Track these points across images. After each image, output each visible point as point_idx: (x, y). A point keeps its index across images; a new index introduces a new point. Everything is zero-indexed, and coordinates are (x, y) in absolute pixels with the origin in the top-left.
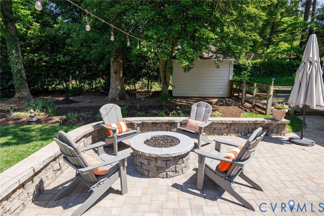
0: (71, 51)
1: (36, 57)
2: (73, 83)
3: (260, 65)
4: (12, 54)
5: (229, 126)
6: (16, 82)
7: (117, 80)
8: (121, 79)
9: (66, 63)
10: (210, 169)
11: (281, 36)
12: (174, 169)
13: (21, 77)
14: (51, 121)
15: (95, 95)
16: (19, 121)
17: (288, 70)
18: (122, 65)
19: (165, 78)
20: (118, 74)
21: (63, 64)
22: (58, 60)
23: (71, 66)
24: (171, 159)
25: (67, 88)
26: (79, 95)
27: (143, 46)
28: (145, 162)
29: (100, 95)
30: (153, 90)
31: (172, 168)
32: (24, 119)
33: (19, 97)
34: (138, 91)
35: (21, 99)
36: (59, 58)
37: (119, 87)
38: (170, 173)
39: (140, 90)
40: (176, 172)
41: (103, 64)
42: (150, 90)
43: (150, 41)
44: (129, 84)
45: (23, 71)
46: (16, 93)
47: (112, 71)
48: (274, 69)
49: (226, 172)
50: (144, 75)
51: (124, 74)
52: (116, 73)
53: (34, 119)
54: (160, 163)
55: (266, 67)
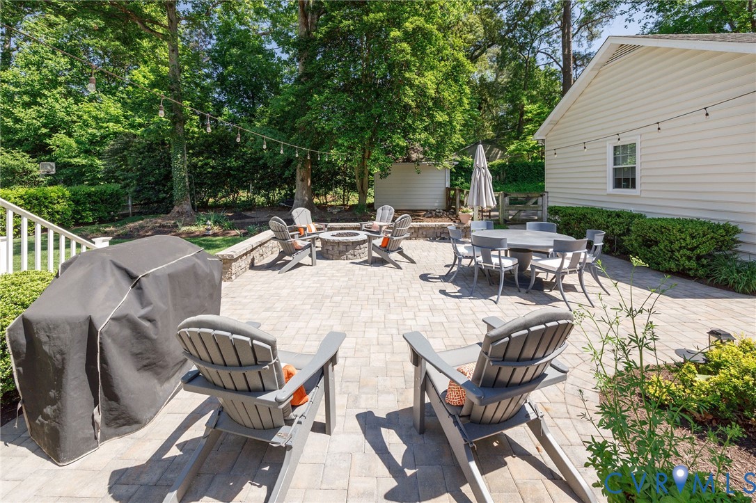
0: (245, 153)
1: (200, 161)
2: (243, 195)
3: (498, 167)
4: (177, 159)
5: (417, 230)
6: (177, 193)
7: (303, 189)
8: (309, 187)
9: (238, 169)
10: (376, 246)
11: (527, 128)
12: (352, 253)
13: (184, 186)
14: (229, 235)
15: (272, 209)
16: (192, 235)
17: (537, 173)
18: (310, 172)
19: (362, 187)
20: (306, 181)
21: (234, 171)
22: (228, 164)
23: (244, 172)
24: (351, 244)
25: (234, 201)
26: (250, 210)
27: (335, 155)
28: (330, 248)
29: (279, 210)
30: (350, 203)
31: (351, 252)
32: (197, 233)
33: (178, 212)
34: (329, 204)
35: (180, 214)
36: (229, 162)
37: (306, 198)
38: (350, 256)
39: (333, 203)
40: (355, 256)
41: (290, 171)
42: (346, 203)
43: (340, 148)
44: (318, 195)
45: (187, 180)
46: (175, 207)
47: (298, 178)
48: (518, 172)
49: (386, 247)
50: (338, 183)
51: (312, 182)
52: (302, 180)
53: (211, 232)
54: (342, 248)
55: (507, 170)
